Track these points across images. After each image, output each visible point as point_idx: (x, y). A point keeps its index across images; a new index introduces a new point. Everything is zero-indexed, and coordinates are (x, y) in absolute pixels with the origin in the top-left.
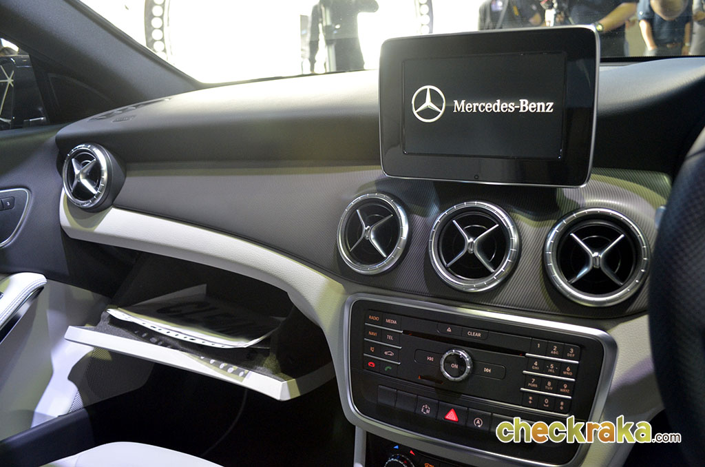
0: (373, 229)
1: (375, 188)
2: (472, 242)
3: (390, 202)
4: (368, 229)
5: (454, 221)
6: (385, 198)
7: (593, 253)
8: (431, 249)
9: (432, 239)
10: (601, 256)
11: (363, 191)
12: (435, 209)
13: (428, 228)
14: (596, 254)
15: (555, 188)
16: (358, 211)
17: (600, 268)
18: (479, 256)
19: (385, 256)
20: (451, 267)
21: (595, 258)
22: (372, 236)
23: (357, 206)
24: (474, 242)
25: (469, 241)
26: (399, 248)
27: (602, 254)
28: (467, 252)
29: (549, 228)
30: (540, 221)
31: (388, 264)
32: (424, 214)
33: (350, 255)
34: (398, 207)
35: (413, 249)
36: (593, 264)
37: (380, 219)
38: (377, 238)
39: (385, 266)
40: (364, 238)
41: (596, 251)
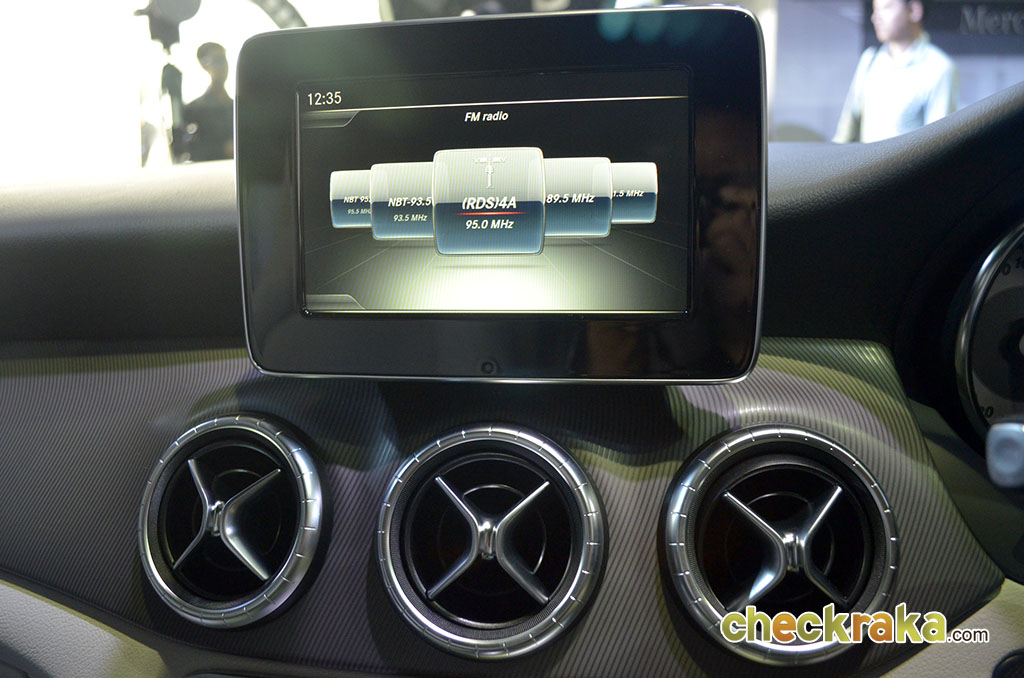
0: (232, 510)
1: (233, 403)
2: (490, 532)
3: (273, 437)
4: (218, 509)
5: (439, 479)
6: (259, 428)
7: (783, 536)
8: (385, 555)
9: (384, 528)
10: (803, 543)
11: (205, 412)
12: (387, 449)
13: (372, 499)
14: (789, 538)
15: (663, 386)
16: (191, 463)
17: (802, 570)
18: (509, 566)
19: (265, 576)
20: (439, 597)
21: (790, 547)
22: (229, 531)
23: (191, 448)
24: (495, 529)
25: (481, 529)
26: (300, 555)
27: (805, 538)
28: (479, 556)
29: (666, 481)
30: (642, 465)
31: (274, 598)
32: (361, 464)
33: (174, 578)
34: (294, 450)
35: (337, 555)
36: (787, 562)
37: (248, 480)
38: (243, 533)
39: (266, 604)
40: (208, 533)
41: (789, 530)
